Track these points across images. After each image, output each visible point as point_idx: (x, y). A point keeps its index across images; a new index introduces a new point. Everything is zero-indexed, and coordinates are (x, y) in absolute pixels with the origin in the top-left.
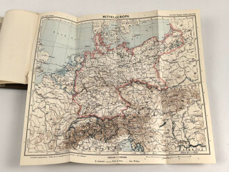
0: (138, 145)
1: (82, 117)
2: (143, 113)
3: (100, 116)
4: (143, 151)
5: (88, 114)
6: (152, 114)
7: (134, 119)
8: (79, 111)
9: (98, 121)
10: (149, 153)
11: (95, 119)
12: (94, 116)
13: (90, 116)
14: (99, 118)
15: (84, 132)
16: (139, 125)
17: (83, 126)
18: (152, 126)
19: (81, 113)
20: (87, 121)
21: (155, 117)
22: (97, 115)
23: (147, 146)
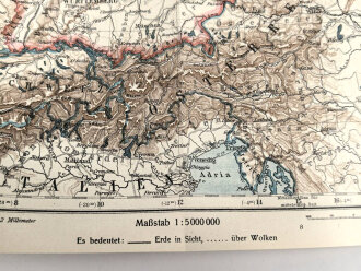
0: (272, 166)
1: (25, 50)
2: (291, 27)
3: (102, 41)
4: (291, 191)
5: (51, 37)
6: (332, 33)
7: (253, 57)
8: (13, 24)
9: (93, 65)
10: (320, 201)
11: (82, 55)
12: (79, 44)
13: (60, 45)
14: (100, 52)
15: (31, 113)
16: (275, 81)
17: (30, 88)
18: (329, 83)
19: (19, 33)
20: (48, 64)
21: (344, 46)
22: (89, 38)
23: (311, 170)
